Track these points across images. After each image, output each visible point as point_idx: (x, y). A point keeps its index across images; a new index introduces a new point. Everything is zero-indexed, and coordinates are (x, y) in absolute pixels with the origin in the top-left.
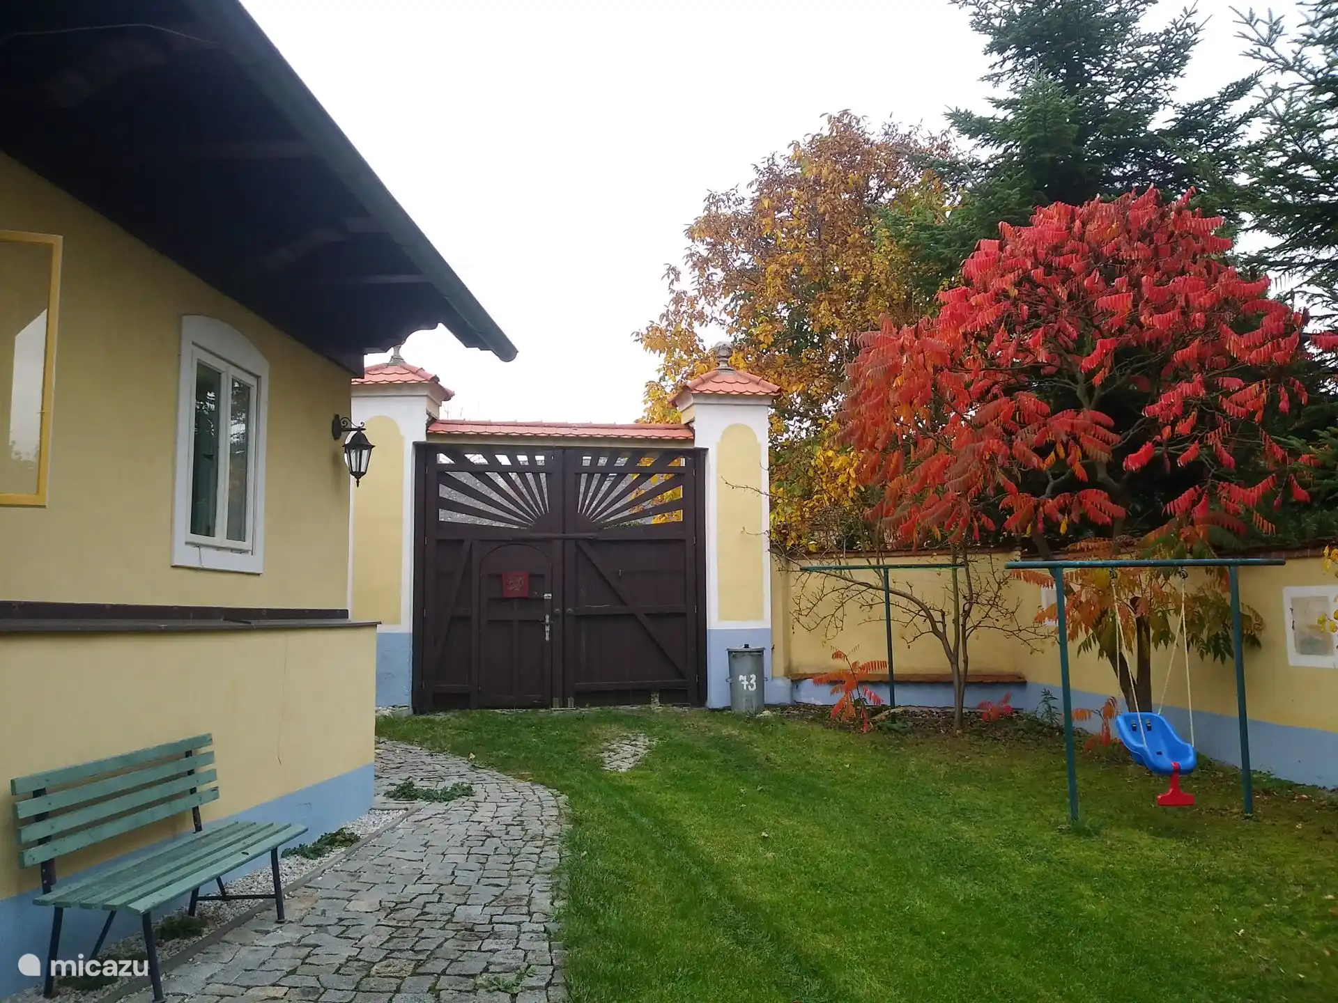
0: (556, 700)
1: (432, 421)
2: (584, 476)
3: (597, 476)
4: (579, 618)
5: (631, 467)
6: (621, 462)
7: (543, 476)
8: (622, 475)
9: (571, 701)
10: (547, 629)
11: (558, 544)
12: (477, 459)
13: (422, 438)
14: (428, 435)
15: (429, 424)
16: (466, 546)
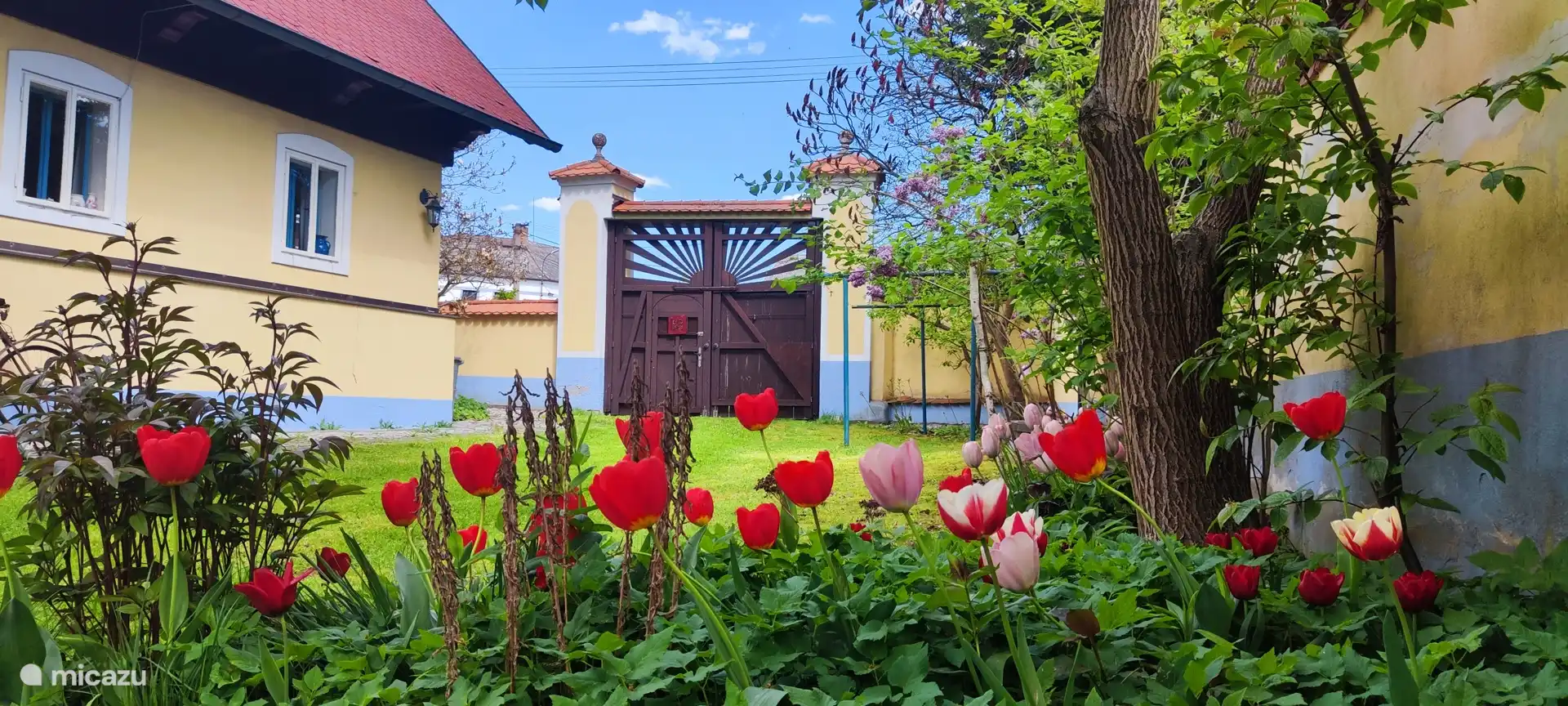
0: (705, 411)
1: (619, 201)
2: (730, 243)
3: (740, 243)
4: (723, 351)
5: (767, 233)
6: (759, 231)
7: (699, 242)
8: (759, 241)
9: (716, 411)
10: (700, 358)
11: (708, 295)
12: (653, 231)
13: (609, 215)
14: (614, 213)
15: (614, 205)
16: (643, 296)
